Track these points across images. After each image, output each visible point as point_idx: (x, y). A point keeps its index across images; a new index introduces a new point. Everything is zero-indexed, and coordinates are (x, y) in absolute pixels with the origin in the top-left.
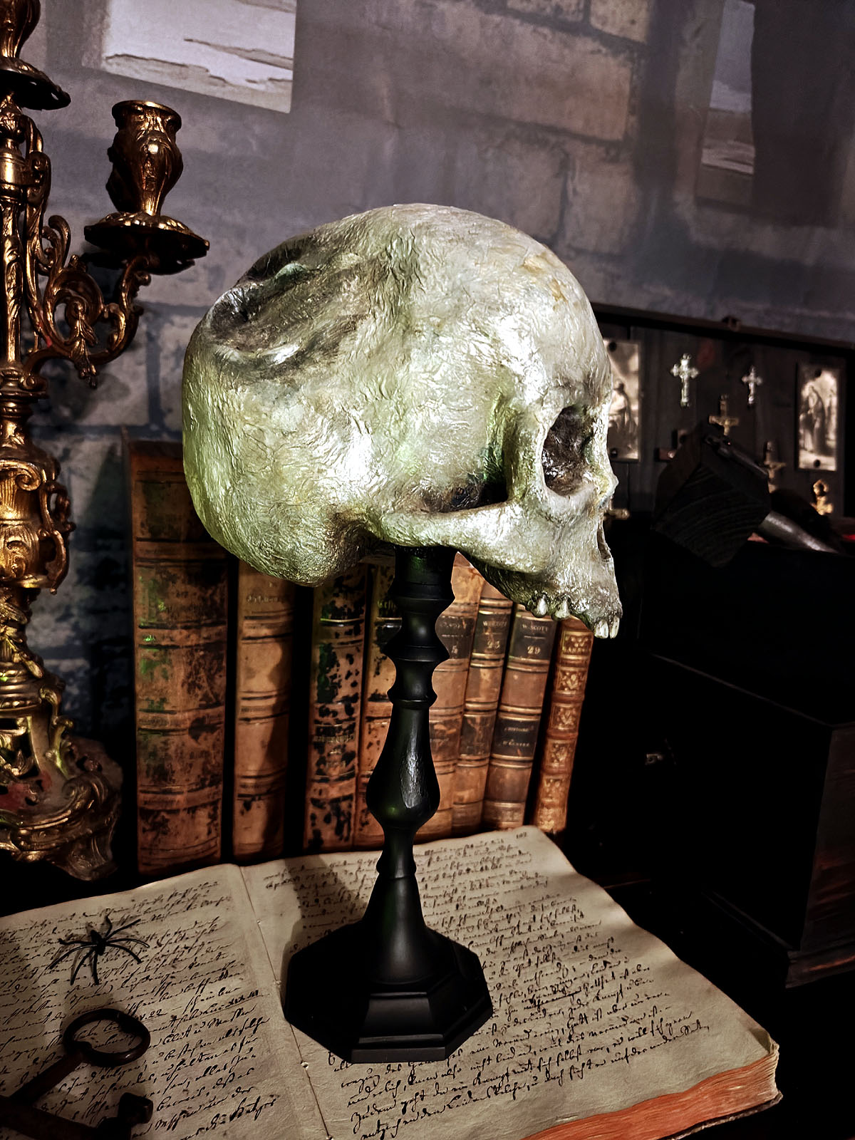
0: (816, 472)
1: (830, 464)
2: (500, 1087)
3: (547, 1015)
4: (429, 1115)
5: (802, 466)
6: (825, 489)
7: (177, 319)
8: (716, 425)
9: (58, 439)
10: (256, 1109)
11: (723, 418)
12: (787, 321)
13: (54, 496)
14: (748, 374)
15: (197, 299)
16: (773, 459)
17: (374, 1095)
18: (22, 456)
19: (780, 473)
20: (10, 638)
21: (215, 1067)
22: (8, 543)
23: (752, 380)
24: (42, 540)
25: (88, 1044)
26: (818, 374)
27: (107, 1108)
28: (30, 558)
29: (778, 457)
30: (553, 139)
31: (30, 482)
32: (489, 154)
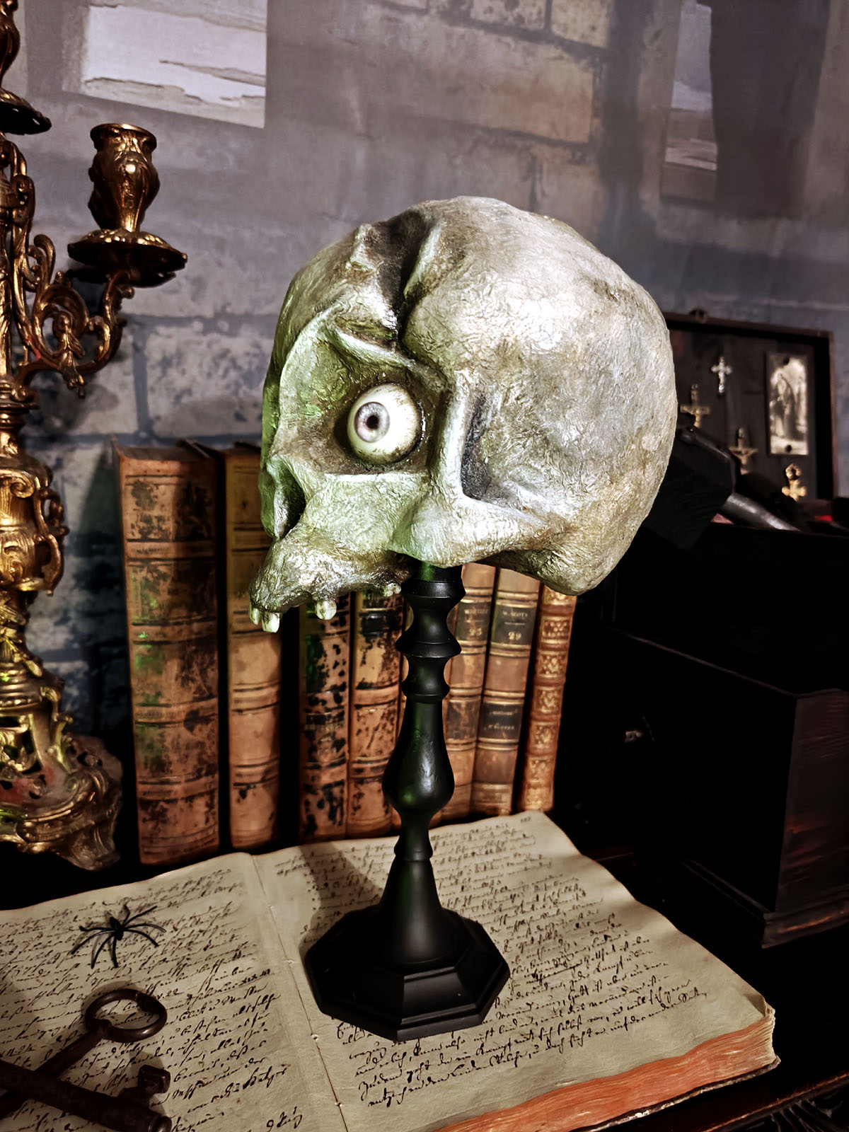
0: (787, 457)
1: (801, 448)
2: (502, 1057)
3: (549, 988)
4: (434, 1083)
5: (774, 451)
6: (798, 473)
7: (162, 329)
8: (688, 414)
9: (50, 449)
10: (268, 1078)
11: (694, 408)
12: (756, 311)
13: (47, 502)
14: (717, 364)
15: (181, 310)
16: (745, 445)
17: (381, 1066)
18: (16, 466)
19: (753, 458)
20: (10, 639)
21: (229, 1040)
22: (6, 549)
23: (722, 369)
24: (38, 545)
25: (108, 1021)
26: (786, 362)
27: (127, 1080)
28: (26, 562)
29: (750, 443)
30: (519, 143)
31: (24, 490)
32: (458, 161)
